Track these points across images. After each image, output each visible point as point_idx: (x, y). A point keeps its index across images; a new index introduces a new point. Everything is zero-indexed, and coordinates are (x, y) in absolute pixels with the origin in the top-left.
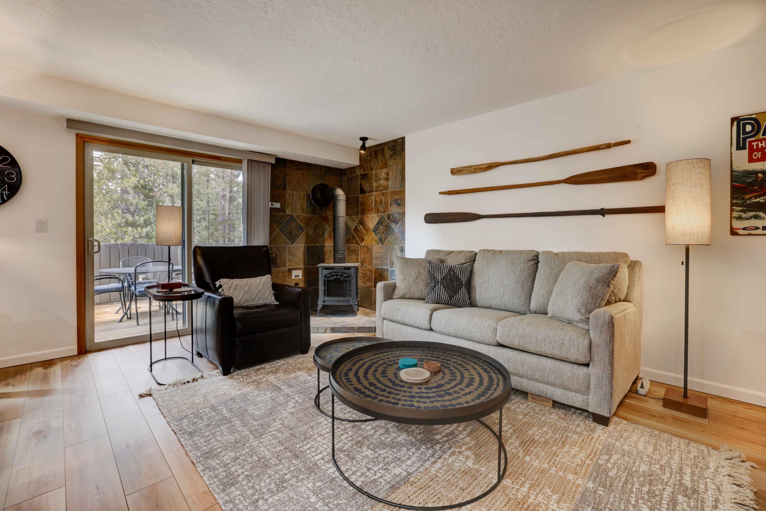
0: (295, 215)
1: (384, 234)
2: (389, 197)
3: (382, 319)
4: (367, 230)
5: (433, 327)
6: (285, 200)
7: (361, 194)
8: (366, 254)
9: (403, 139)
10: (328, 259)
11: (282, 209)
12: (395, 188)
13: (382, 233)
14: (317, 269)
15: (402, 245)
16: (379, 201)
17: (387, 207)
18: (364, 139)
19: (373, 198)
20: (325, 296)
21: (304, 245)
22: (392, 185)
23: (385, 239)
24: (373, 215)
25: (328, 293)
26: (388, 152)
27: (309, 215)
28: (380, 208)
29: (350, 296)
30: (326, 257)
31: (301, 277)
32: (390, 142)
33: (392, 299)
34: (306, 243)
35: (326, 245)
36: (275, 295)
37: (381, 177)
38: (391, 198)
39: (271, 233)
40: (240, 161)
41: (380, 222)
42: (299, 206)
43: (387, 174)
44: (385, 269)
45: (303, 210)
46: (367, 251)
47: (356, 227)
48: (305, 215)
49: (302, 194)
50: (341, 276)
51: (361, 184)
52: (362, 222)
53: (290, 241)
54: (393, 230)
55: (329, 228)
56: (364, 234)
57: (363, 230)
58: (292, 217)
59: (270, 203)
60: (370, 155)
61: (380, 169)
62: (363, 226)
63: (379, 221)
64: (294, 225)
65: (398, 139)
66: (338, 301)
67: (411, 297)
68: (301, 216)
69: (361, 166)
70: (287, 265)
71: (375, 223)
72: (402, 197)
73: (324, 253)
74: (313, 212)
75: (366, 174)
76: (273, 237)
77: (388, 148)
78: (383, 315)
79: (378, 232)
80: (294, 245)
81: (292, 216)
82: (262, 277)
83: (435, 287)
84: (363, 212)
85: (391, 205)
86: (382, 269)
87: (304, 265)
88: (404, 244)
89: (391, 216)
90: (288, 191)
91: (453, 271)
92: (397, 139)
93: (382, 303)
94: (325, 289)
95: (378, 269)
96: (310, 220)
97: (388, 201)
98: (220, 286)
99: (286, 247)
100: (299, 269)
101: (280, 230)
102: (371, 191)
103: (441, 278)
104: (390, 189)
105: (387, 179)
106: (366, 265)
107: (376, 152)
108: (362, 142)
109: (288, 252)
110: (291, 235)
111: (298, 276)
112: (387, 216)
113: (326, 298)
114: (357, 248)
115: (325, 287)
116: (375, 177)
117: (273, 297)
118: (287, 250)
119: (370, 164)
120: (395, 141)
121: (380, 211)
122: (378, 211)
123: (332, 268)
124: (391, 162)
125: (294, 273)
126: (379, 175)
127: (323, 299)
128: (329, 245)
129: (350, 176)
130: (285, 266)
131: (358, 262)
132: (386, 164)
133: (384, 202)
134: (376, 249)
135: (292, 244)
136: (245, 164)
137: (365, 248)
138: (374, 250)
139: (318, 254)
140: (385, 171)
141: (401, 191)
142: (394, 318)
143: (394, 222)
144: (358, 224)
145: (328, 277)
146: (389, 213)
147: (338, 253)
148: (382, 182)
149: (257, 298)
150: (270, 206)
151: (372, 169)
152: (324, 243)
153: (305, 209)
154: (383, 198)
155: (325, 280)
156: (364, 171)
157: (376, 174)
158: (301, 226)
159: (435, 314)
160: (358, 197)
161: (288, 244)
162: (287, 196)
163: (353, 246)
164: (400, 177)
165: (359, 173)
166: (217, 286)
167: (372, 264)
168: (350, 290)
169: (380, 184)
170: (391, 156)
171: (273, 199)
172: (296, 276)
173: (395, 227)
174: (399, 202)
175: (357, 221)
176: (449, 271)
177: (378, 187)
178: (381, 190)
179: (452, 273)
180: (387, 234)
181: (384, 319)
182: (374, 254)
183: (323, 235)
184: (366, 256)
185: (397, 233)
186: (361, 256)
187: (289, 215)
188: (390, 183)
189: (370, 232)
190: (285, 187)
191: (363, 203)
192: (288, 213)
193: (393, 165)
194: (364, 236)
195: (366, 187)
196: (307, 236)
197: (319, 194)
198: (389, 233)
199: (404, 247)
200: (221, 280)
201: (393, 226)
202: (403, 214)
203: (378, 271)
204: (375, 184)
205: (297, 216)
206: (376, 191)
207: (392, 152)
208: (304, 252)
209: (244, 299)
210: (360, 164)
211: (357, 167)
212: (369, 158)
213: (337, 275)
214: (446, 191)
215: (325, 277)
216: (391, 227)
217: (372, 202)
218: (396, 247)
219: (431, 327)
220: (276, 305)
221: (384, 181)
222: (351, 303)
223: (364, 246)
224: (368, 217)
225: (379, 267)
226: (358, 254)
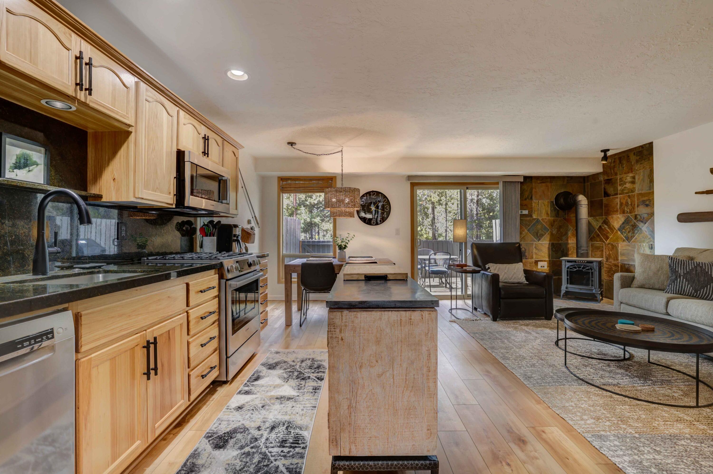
0: (540, 219)
1: (631, 232)
2: (636, 199)
3: (620, 303)
4: (612, 229)
5: (670, 311)
6: (532, 208)
7: (604, 197)
8: (611, 251)
9: (651, 144)
10: (572, 254)
11: (530, 215)
12: (642, 190)
13: (629, 232)
14: (561, 262)
15: (652, 243)
16: (624, 203)
17: (634, 208)
18: (605, 151)
19: (618, 201)
20: (568, 283)
21: (548, 242)
22: (638, 188)
23: (632, 237)
24: (619, 216)
25: (571, 281)
26: (633, 158)
27: (553, 218)
28: (626, 209)
29: (592, 285)
30: (570, 252)
31: (546, 267)
32: (635, 148)
33: (630, 287)
34: (550, 241)
35: (569, 242)
36: (525, 277)
37: (626, 181)
38: (638, 199)
39: (521, 233)
40: (498, 183)
41: (627, 221)
42: (544, 211)
43: (634, 178)
44: (632, 265)
45: (547, 214)
46: (613, 248)
47: (600, 227)
48: (550, 218)
49: (546, 202)
50: (583, 268)
51: (604, 189)
52: (606, 222)
53: (536, 239)
54: (640, 229)
55: (572, 228)
56: (608, 233)
57: (607, 229)
58: (538, 221)
59: (520, 211)
60: (614, 162)
61: (625, 173)
62: (607, 226)
63: (625, 221)
64: (539, 227)
65: (646, 144)
66: (581, 289)
67: (651, 287)
68: (546, 219)
69: (604, 173)
70: (534, 257)
71: (621, 223)
72: (651, 199)
73: (568, 250)
74: (557, 215)
75: (611, 179)
76: (523, 236)
77: (634, 154)
78: (620, 300)
79: (623, 230)
80: (540, 242)
81: (538, 219)
82: (516, 264)
83: (677, 280)
84: (608, 213)
85: (638, 206)
86: (629, 264)
87: (549, 258)
88: (654, 242)
89: (638, 216)
90: (534, 200)
91: (701, 267)
92: (644, 145)
93: (619, 290)
94: (567, 279)
95: (624, 264)
96: (554, 222)
97: (635, 202)
98: (489, 268)
99: (533, 243)
100: (545, 261)
101: (528, 230)
102: (616, 194)
103: (684, 272)
104: (637, 192)
105: (633, 182)
106: (611, 260)
107: (620, 159)
108: (603, 153)
109: (535, 247)
110: (537, 234)
111: (544, 267)
112: (634, 216)
113: (569, 286)
114: (602, 245)
115: (567, 276)
116: (620, 182)
117: (524, 279)
118: (534, 246)
119: (614, 170)
120: (642, 147)
121: (625, 212)
122: (624, 212)
123: (575, 261)
124: (637, 167)
125: (540, 264)
126: (624, 179)
127: (566, 286)
128: (572, 242)
129: (593, 182)
130: (532, 258)
131: (603, 257)
132: (632, 168)
133: (630, 203)
134: (622, 246)
135: (538, 241)
136: (501, 185)
137: (609, 246)
138: (620, 247)
139: (562, 249)
140: (631, 175)
141: (649, 193)
142: (631, 303)
143: (642, 222)
144: (602, 223)
145: (571, 269)
146: (636, 213)
147: (581, 249)
148: (628, 185)
149: (513, 278)
150: (520, 213)
151: (616, 174)
152: (568, 241)
153: (549, 213)
154: (629, 200)
155: (567, 271)
156: (608, 176)
157: (620, 179)
158: (545, 227)
159: (672, 302)
160: (602, 200)
161: (535, 241)
162: (533, 205)
163: (597, 243)
164: (649, 180)
165: (602, 179)
166: (487, 268)
167: (617, 260)
168: (592, 280)
169: (625, 187)
170: (637, 161)
171: (523, 206)
172: (541, 267)
173: (643, 227)
174: (647, 203)
175: (601, 221)
176: (696, 267)
177: (623, 190)
178: (627, 193)
179: (699, 269)
180: (634, 233)
181: (621, 303)
182: (619, 250)
183: (566, 234)
184: (611, 252)
185: (646, 231)
186: (605, 252)
187: (535, 219)
188: (637, 186)
189: (615, 231)
190: (531, 198)
191: (607, 206)
192: (534, 217)
193: (640, 169)
194: (608, 235)
195: (610, 190)
196: (552, 235)
197: (562, 200)
198: (636, 231)
199: (654, 245)
200: (489, 264)
201: (641, 225)
202: (652, 214)
203: (625, 267)
204: (619, 188)
205: (542, 219)
206: (620, 194)
207: (638, 157)
208: (549, 248)
209: (504, 277)
210: (604, 170)
211: (600, 173)
212: (612, 165)
213: (580, 267)
214: (705, 191)
215: (568, 268)
216: (638, 226)
217: (617, 204)
218: (644, 244)
219: (667, 312)
220: (527, 284)
221: (629, 184)
222: (594, 291)
223: (609, 244)
224: (612, 217)
225: (626, 263)
226: (603, 250)
